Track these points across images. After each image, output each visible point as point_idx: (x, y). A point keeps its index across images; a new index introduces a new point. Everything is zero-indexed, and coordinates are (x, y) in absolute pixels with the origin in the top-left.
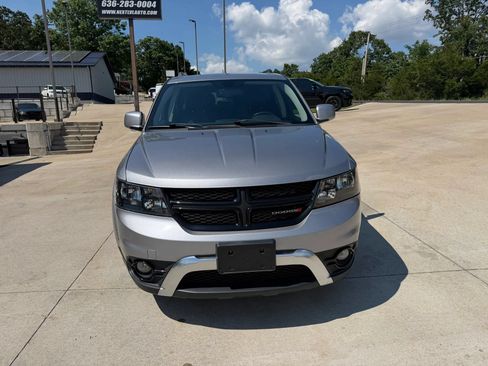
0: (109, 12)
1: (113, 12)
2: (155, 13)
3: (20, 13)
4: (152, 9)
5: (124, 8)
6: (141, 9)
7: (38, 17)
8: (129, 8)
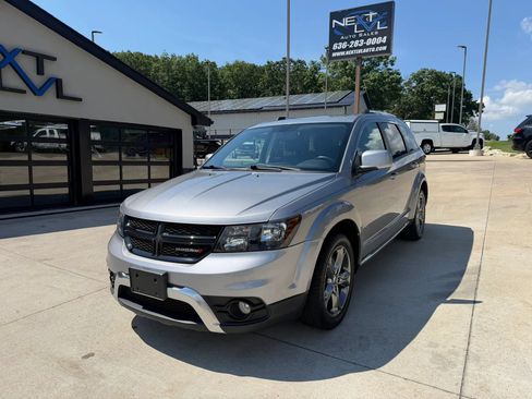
0: (338, 54)
1: (343, 53)
2: (385, 48)
3: (299, 61)
4: (382, 44)
5: (354, 48)
6: (371, 46)
7: (313, 63)
8: (358, 48)
